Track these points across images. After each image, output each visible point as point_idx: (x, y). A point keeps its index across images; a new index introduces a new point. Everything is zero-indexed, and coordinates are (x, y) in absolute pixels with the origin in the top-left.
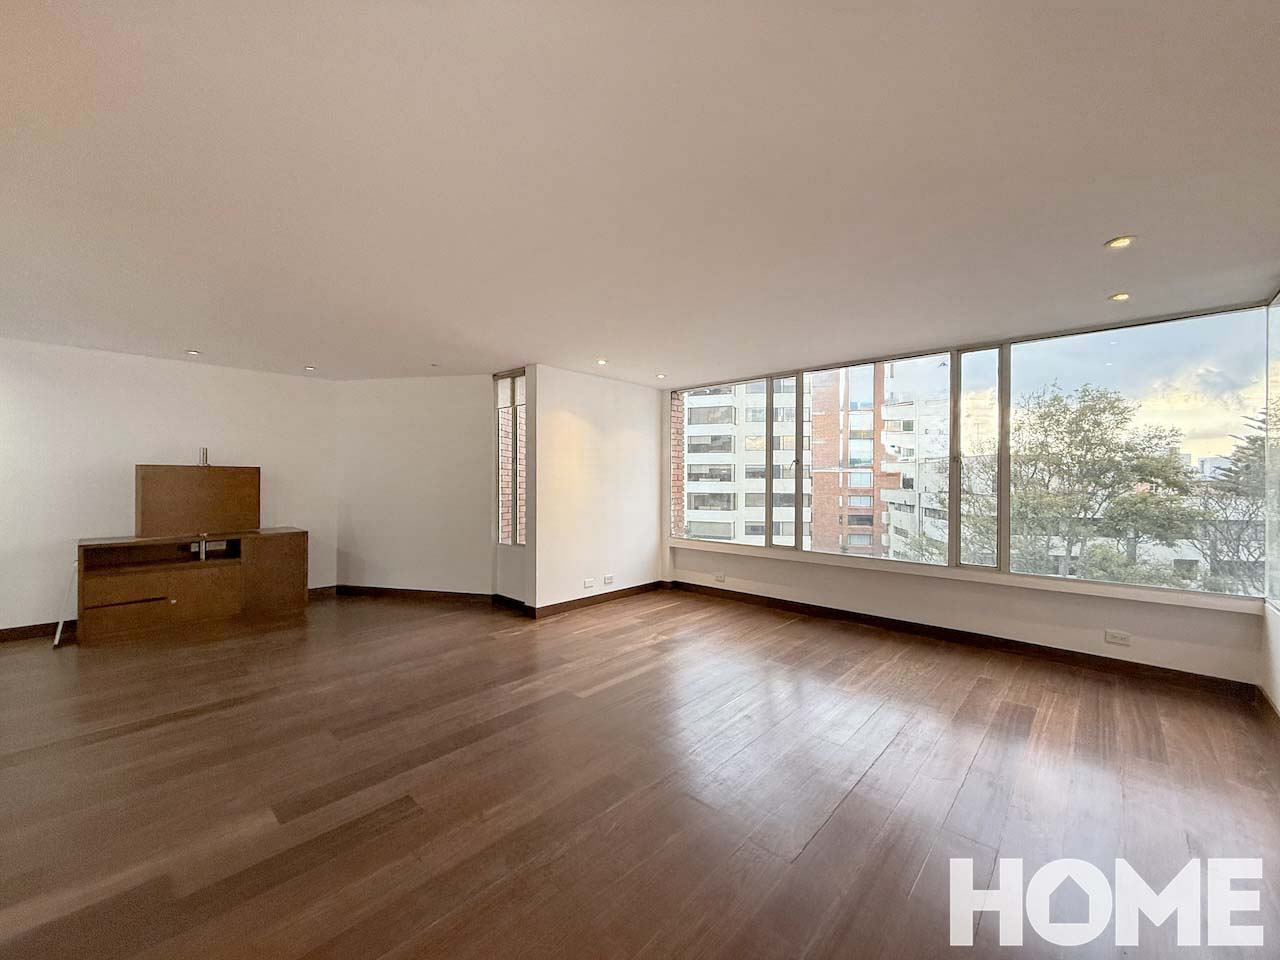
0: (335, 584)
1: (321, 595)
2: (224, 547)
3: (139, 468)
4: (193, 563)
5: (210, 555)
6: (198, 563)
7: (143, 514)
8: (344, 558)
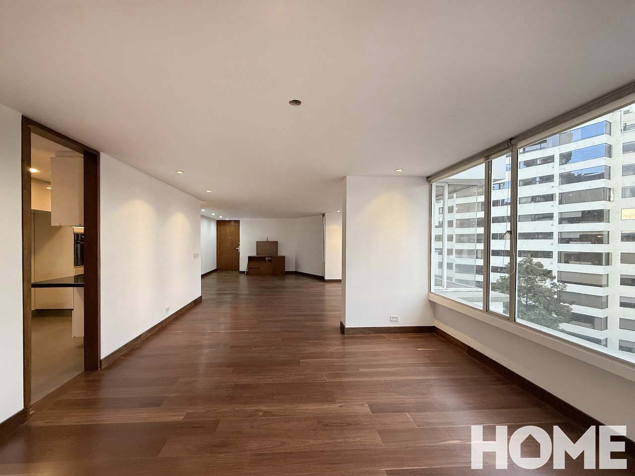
0: (294, 270)
1: (289, 272)
2: (271, 259)
3: (257, 242)
4: (265, 262)
5: (268, 260)
7: (257, 251)
8: (297, 265)
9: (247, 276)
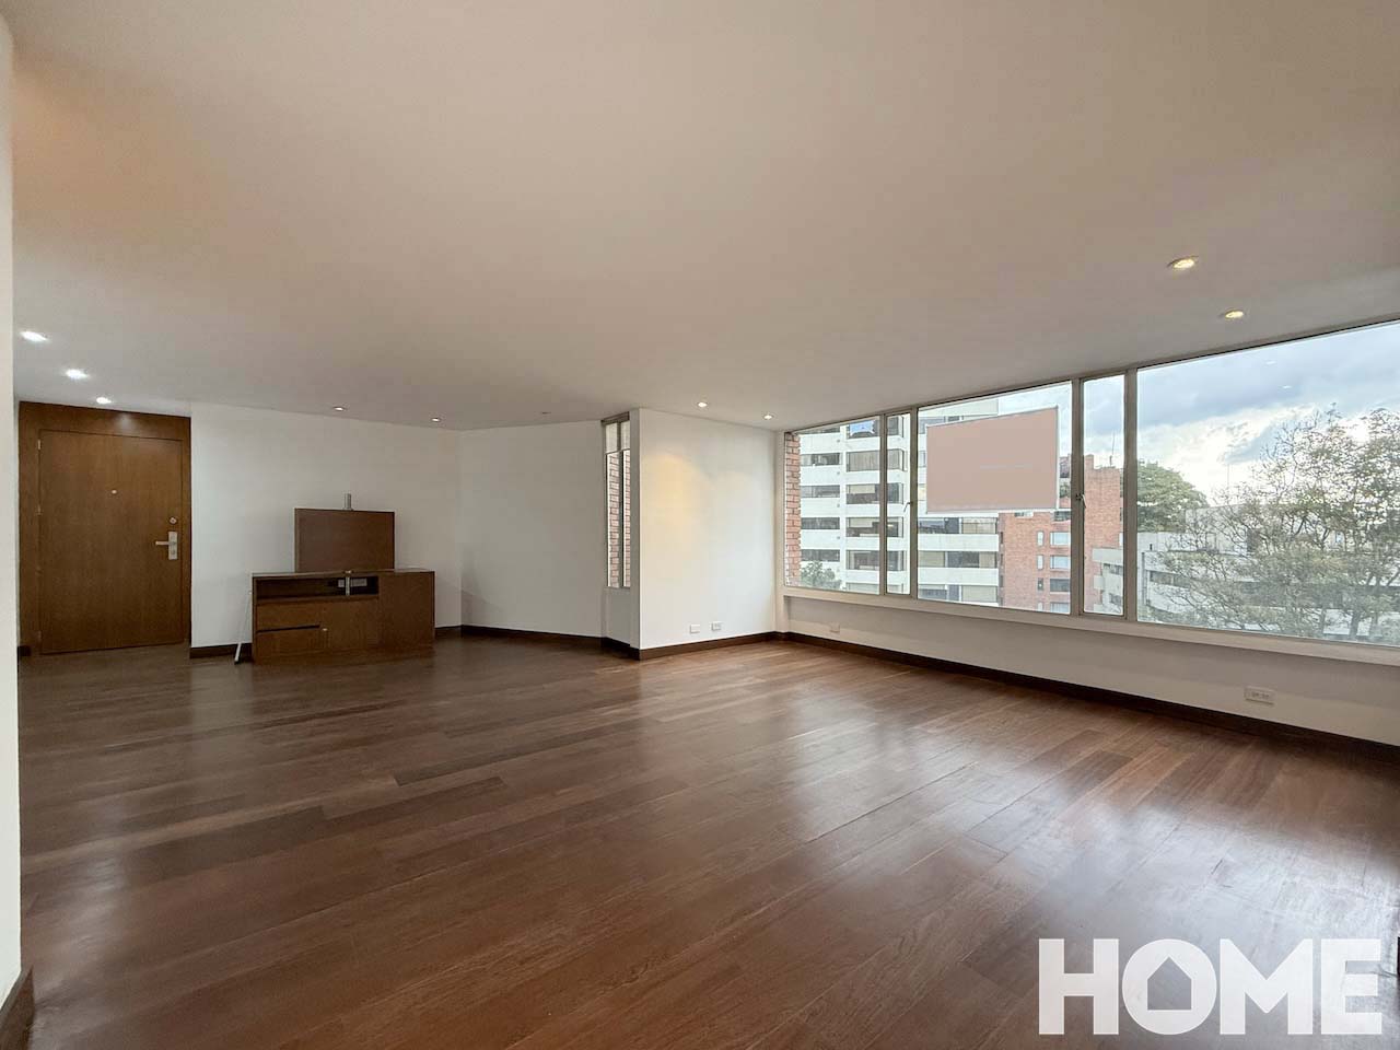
0: (460, 624)
1: (447, 633)
2: (365, 584)
3: (298, 511)
4: (338, 597)
5: (354, 590)
6: (343, 597)
7: (301, 552)
8: (468, 600)
9: (247, 667)
